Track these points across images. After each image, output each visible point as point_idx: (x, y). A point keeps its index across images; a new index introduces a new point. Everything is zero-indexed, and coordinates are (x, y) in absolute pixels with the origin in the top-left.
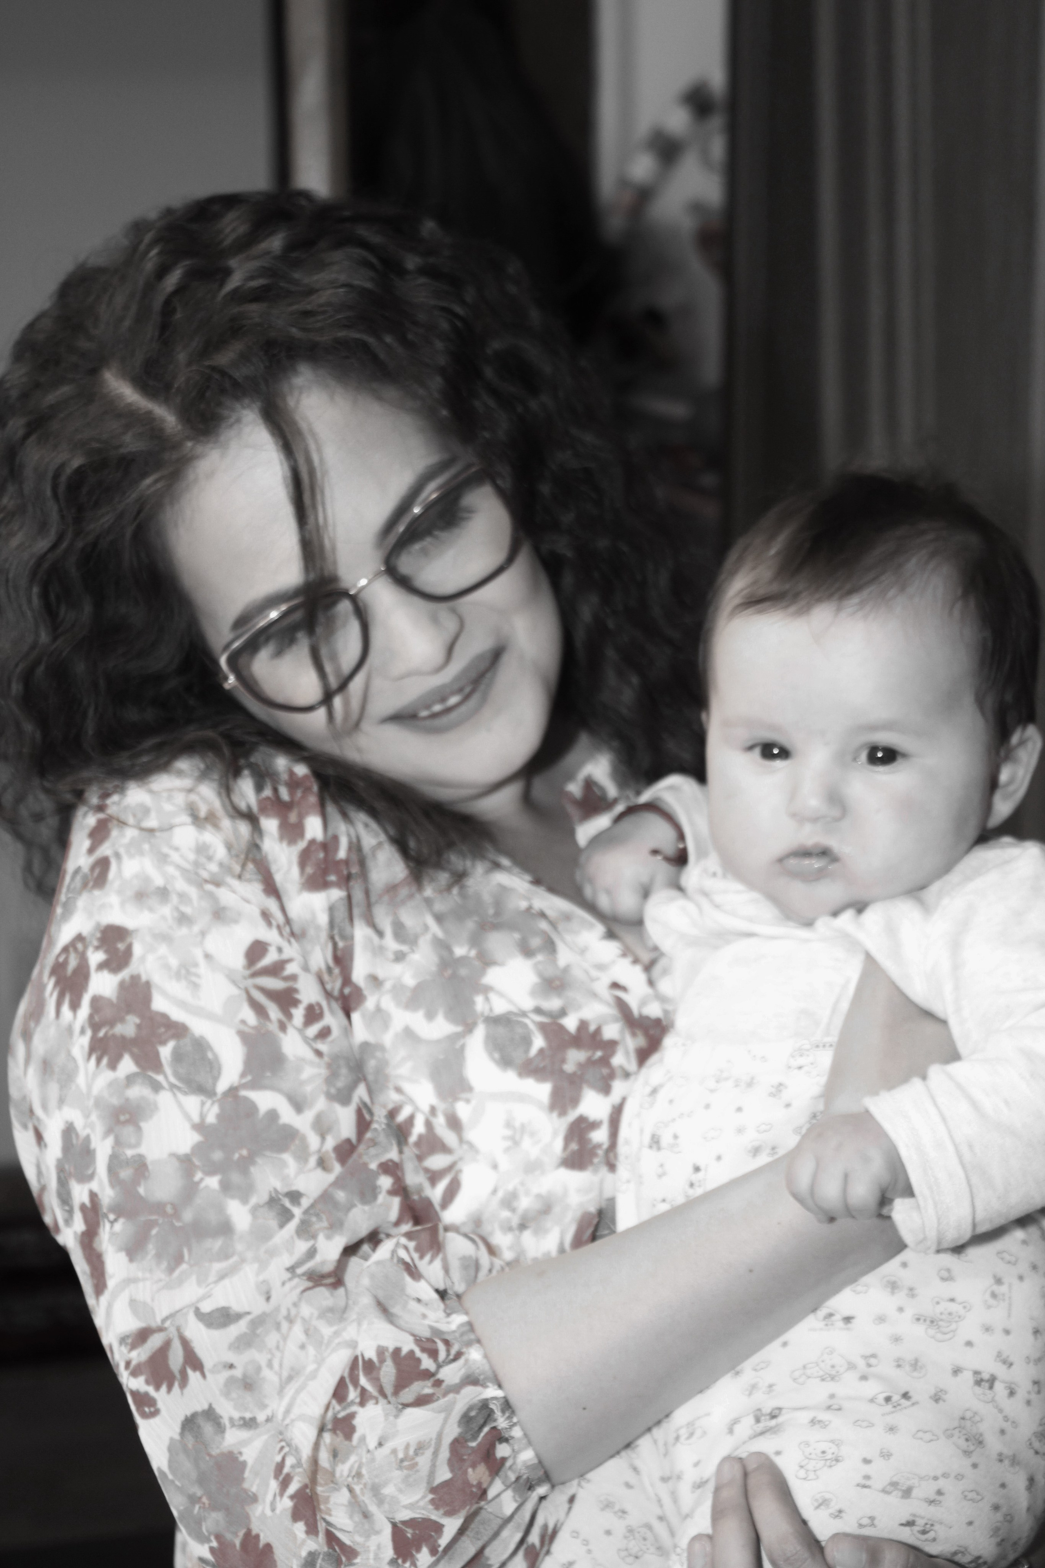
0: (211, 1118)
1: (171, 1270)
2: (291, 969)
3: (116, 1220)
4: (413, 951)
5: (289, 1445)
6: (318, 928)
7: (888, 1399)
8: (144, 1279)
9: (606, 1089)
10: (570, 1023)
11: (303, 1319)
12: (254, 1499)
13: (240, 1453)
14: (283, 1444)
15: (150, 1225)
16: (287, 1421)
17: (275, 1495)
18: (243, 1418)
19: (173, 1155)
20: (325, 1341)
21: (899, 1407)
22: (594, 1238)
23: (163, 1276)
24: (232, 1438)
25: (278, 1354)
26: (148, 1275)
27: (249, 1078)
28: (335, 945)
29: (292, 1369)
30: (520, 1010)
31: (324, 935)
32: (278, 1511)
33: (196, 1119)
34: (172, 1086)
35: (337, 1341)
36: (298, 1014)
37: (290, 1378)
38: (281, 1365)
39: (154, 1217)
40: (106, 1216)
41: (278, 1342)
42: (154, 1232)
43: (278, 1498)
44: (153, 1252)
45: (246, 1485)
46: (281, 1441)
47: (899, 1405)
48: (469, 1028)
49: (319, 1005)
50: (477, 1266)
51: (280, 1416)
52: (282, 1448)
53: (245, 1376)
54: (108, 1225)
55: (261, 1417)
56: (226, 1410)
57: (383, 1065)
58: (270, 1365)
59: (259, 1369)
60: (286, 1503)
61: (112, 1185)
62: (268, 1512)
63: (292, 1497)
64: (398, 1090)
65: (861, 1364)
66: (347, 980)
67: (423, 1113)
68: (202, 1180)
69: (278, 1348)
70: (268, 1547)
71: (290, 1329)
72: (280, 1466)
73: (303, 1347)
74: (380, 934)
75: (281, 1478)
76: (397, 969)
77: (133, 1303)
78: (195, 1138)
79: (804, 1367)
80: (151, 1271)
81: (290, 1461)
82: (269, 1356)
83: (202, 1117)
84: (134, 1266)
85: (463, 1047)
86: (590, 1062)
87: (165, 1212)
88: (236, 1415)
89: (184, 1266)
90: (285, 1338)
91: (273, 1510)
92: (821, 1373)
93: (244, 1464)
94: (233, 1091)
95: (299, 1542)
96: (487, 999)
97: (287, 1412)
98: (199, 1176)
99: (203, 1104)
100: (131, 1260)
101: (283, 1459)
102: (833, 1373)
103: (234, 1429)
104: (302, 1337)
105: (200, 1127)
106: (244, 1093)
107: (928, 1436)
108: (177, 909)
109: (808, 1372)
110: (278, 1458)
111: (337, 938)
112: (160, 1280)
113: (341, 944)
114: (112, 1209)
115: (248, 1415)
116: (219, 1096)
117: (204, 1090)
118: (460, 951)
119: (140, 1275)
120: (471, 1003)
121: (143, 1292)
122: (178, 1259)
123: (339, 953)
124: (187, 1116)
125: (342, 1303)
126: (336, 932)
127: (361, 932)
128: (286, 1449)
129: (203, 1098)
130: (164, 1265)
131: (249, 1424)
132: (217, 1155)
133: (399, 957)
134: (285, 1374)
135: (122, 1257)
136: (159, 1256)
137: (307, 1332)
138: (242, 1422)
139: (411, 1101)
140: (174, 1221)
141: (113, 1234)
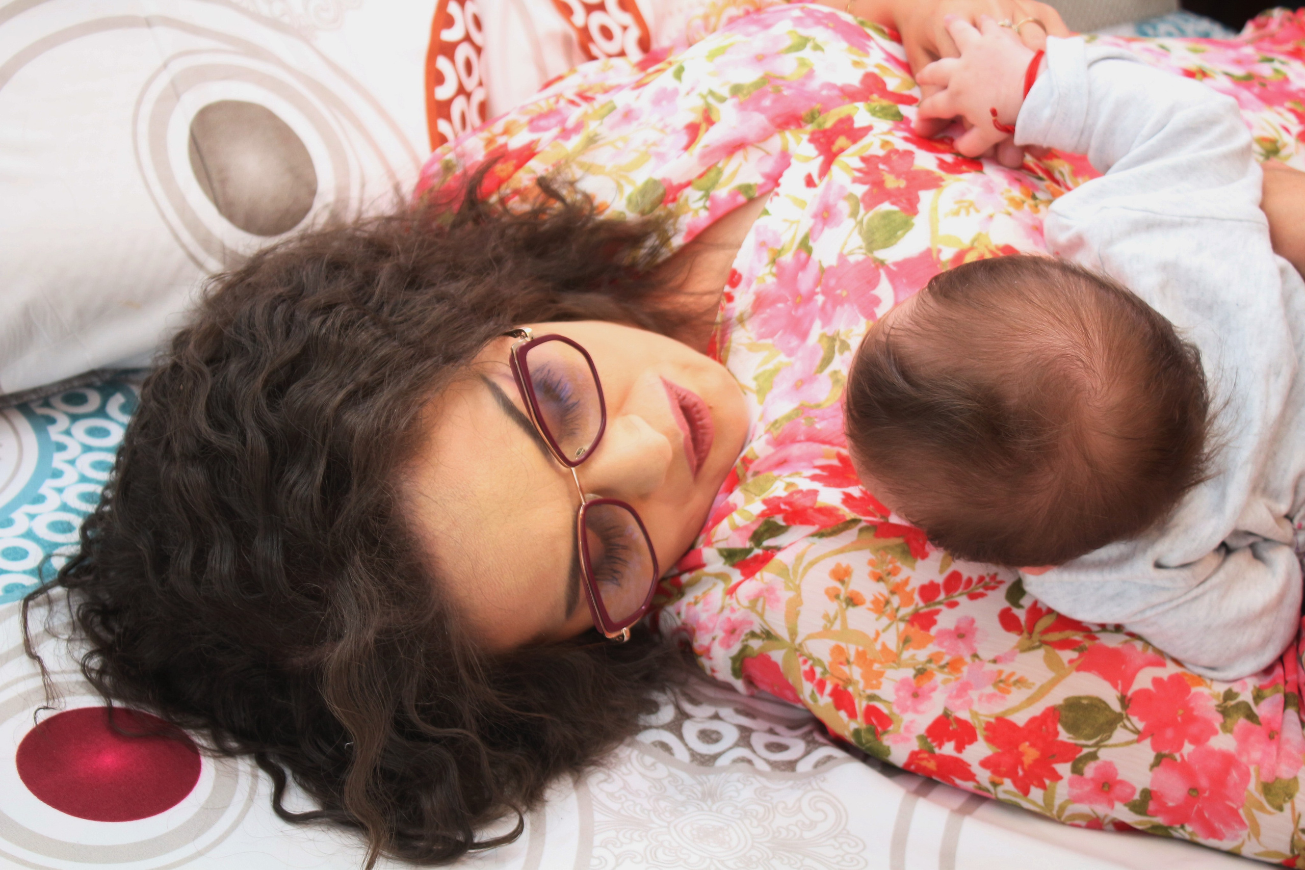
0: (1140, 726)
19: (1152, 767)
27: (1120, 682)
39: (1195, 808)
83: (1136, 731)
94: (1124, 701)
99: (1125, 727)
105: (1141, 736)
106: (1130, 693)
108: (943, 667)
116: (1124, 713)
117: (1112, 722)
129: (1119, 726)
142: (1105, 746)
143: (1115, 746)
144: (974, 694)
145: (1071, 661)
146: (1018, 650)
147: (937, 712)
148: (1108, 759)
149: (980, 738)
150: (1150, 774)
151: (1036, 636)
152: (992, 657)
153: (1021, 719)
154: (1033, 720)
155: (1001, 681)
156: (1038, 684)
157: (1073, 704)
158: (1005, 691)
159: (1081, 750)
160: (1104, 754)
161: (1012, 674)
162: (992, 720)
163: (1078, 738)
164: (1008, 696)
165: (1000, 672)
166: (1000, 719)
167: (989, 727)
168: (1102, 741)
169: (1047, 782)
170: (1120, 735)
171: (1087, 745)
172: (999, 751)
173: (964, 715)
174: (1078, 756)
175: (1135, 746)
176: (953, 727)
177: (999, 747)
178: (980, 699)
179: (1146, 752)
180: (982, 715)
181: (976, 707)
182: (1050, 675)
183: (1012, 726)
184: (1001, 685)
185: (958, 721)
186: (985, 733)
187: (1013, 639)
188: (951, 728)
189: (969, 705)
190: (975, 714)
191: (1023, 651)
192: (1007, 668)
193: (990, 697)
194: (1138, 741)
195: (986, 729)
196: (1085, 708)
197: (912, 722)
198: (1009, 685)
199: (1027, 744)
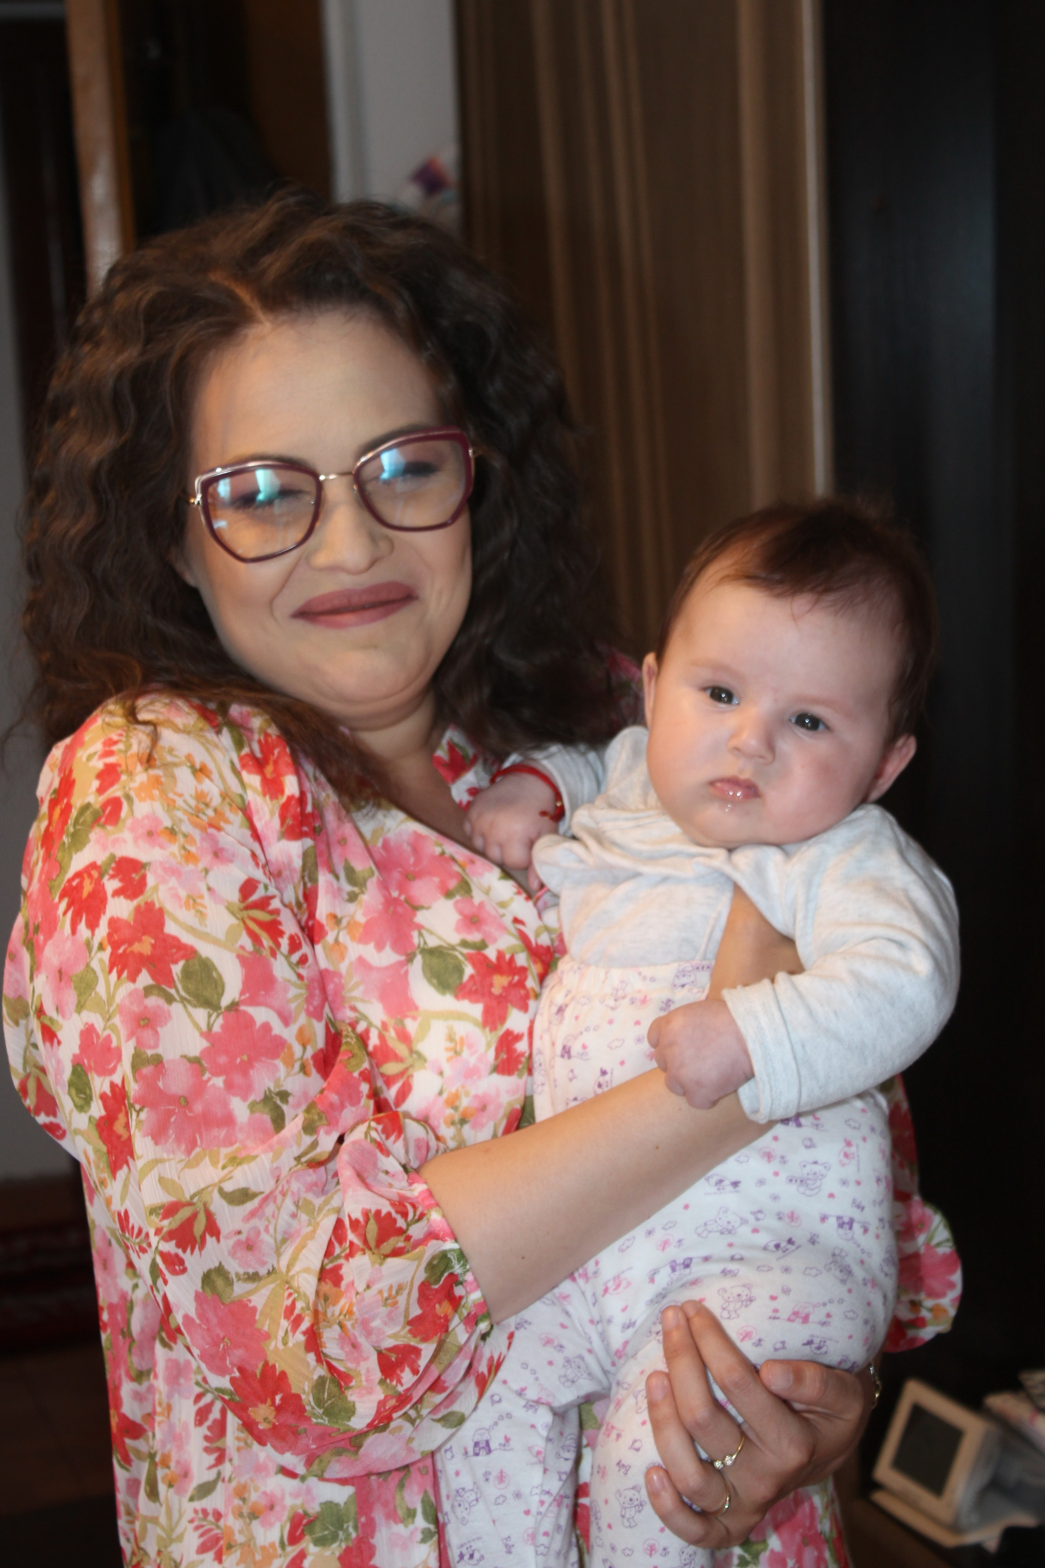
0: (217, 1028)
1: (189, 1152)
2: (275, 904)
3: (141, 1110)
4: (363, 892)
5: (297, 1291)
6: (292, 870)
7: (777, 1246)
8: (169, 1160)
9: (525, 1008)
10: (491, 953)
11: (293, 1193)
12: (267, 1336)
13: (250, 1301)
14: (292, 1291)
15: (170, 1113)
16: (291, 1274)
17: (286, 1332)
18: (248, 1273)
20: (317, 1208)
21: (787, 1252)
22: (518, 1128)
23: (183, 1157)
24: (239, 1289)
25: (273, 1222)
26: (172, 1156)
28: (305, 884)
29: (285, 1233)
30: (449, 944)
31: (297, 877)
32: (290, 1344)
33: (204, 1028)
34: (183, 1000)
35: (327, 1208)
36: (284, 942)
37: (284, 1241)
38: (275, 1230)
40: (132, 1106)
41: (274, 1212)
42: (173, 1119)
43: (290, 1334)
44: (173, 1136)
45: (258, 1326)
46: (288, 1289)
47: (787, 1249)
48: (410, 959)
49: (296, 935)
50: (428, 1149)
51: (284, 1269)
52: (290, 1295)
53: (248, 1239)
54: (134, 1115)
55: (263, 1271)
56: (233, 1267)
57: (340, 988)
58: (267, 1230)
59: (258, 1233)
60: (300, 1337)
61: (136, 1081)
62: (281, 1346)
63: (304, 1333)
64: (354, 1009)
65: (751, 1219)
66: (312, 915)
67: (376, 1027)
68: (209, 1079)
69: (273, 1216)
70: (283, 1374)
71: (283, 1201)
72: (290, 1309)
73: (294, 1216)
74: (337, 877)
75: (292, 1318)
76: (351, 907)
77: (161, 1180)
78: (204, 1044)
79: (705, 1224)
80: (173, 1152)
81: (299, 1305)
82: (266, 1223)
83: (210, 1027)
84: (159, 1148)
85: (406, 972)
86: (511, 985)
87: (180, 1103)
88: (241, 1271)
89: (198, 1150)
90: (279, 1209)
91: (285, 1343)
92: (720, 1228)
93: (254, 1310)
95: (311, 1368)
96: (420, 934)
97: (289, 1267)
98: (207, 1075)
100: (156, 1143)
101: (293, 1303)
102: (730, 1227)
103: (240, 1282)
104: (293, 1208)
105: (208, 1034)
106: (243, 1008)
107: (814, 1272)
109: (709, 1228)
110: (288, 1302)
111: (306, 879)
112: (182, 1161)
113: (309, 885)
114: (137, 1101)
115: (251, 1271)
118: (395, 894)
119: (165, 1156)
120: (409, 938)
121: (170, 1170)
122: (193, 1144)
123: (307, 892)
124: (196, 1025)
125: (324, 1179)
126: (306, 873)
127: (324, 878)
128: (296, 1295)
130: (183, 1147)
131: (254, 1277)
132: (223, 1060)
133: (352, 898)
134: (279, 1237)
135: (149, 1140)
136: (178, 1140)
137: (297, 1204)
138: (246, 1276)
139: (365, 1018)
140: (187, 1111)
141: (139, 1122)
142: (185, 1007)
143: (190, 1015)
144: (173, 882)
145: (242, 948)
146: (226, 904)
147: (143, 858)
148: (173, 1014)
149: (135, 902)
150: (178, 1057)
151: (245, 914)
152: (212, 884)
153: (171, 928)
154: (175, 939)
155: (194, 901)
156: (208, 930)
157: (207, 966)
158: (187, 906)
159: (170, 987)
160: (177, 1008)
161: (205, 907)
162: (157, 906)
163: (182, 981)
164: (184, 909)
165: (202, 897)
166: (161, 911)
167: (150, 906)
168: (189, 1002)
169: (125, 974)
170: (201, 1014)
171: (179, 989)
172: (132, 923)
173: (151, 880)
174: (164, 986)
175: (197, 1034)
176: (136, 876)
177: (134, 921)
178: (171, 889)
179: (196, 1046)
180: (157, 894)
181: (162, 888)
182: (222, 936)
183: (161, 924)
184: (191, 902)
185: (143, 878)
186: (142, 904)
187: (234, 896)
188: (134, 875)
189: (164, 881)
190: (156, 889)
191: (228, 908)
192: (207, 900)
193: (177, 896)
194: (202, 1034)
195: (147, 903)
196: (210, 976)
197: (125, 841)
198: (194, 907)
199: (153, 941)
